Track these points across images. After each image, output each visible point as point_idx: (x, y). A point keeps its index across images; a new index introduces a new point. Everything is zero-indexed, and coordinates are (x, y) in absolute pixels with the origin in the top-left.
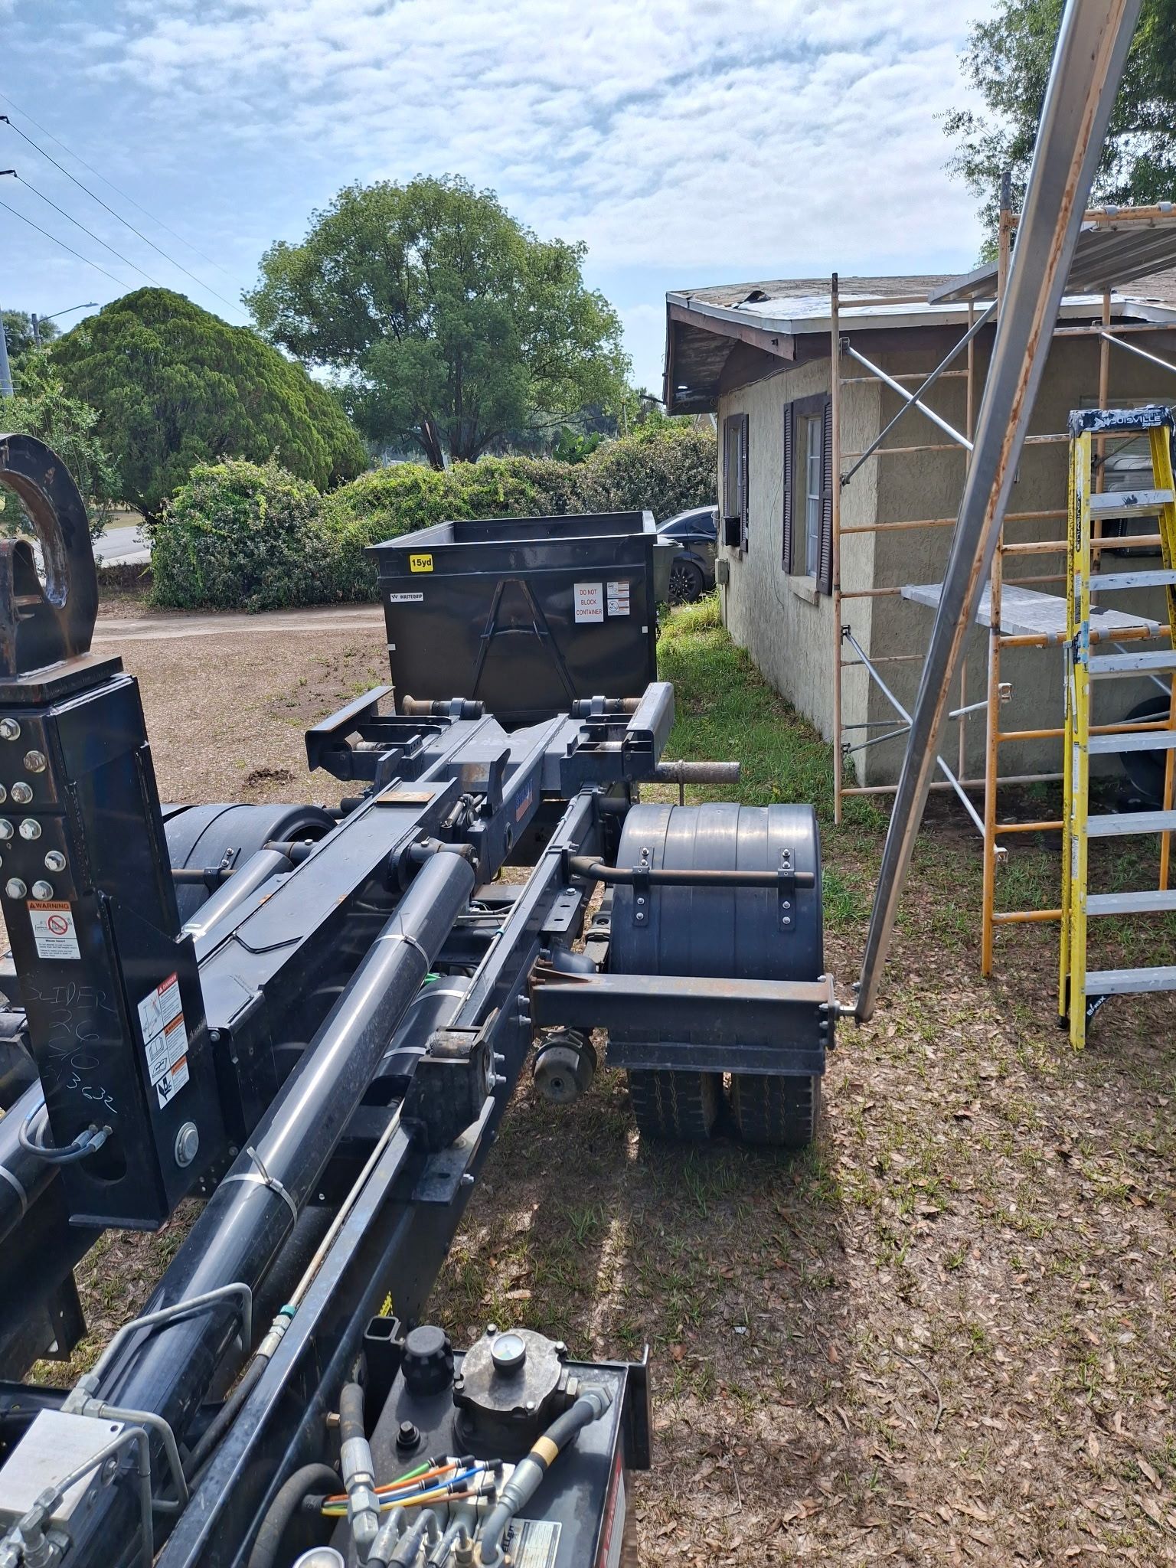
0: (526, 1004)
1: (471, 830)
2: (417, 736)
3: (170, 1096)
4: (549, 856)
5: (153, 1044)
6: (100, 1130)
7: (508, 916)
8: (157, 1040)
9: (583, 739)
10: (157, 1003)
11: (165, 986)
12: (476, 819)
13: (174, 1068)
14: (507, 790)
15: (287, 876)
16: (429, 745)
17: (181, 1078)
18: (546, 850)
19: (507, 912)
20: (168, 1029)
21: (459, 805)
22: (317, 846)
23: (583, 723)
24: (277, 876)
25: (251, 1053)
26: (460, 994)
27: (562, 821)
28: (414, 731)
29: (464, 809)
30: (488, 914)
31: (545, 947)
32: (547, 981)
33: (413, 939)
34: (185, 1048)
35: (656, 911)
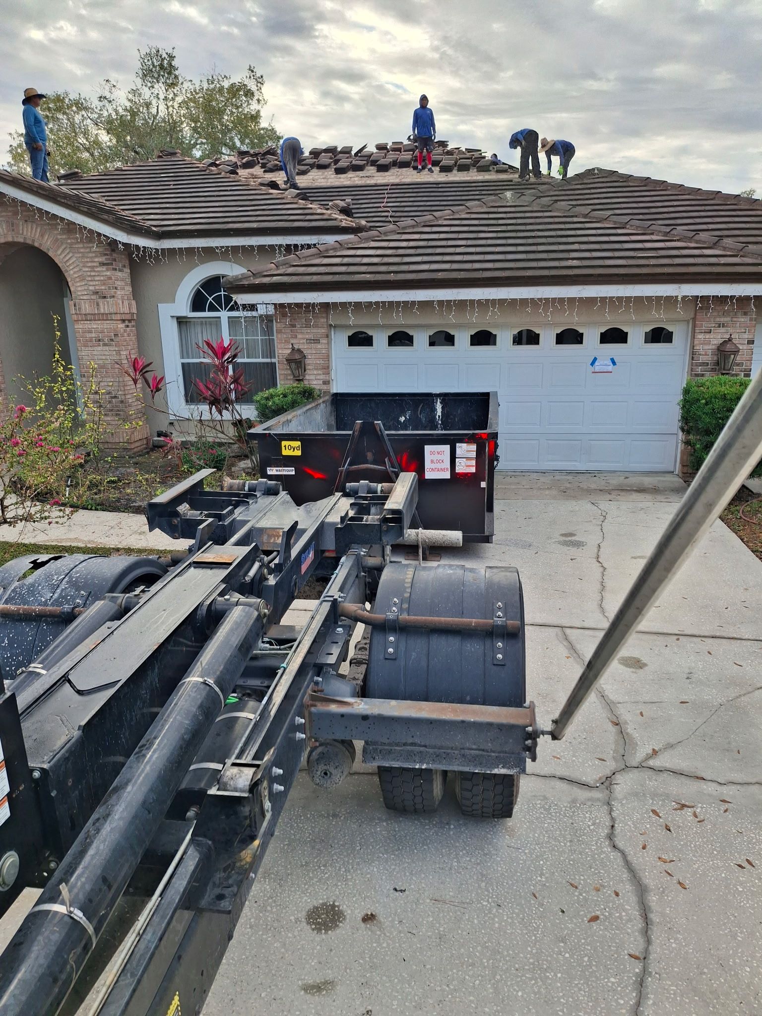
0: (303, 724)
1: (265, 583)
2: (230, 508)
4: (324, 603)
7: (291, 652)
9: (351, 513)
12: (270, 574)
14: (294, 552)
15: (117, 623)
16: (239, 514)
17: (3, 814)
18: (322, 598)
19: (290, 649)
21: (257, 565)
23: (352, 501)
24: (109, 624)
25: (70, 784)
26: (251, 716)
27: (335, 575)
28: (229, 503)
29: (260, 567)
30: (276, 649)
31: (318, 676)
32: (319, 704)
33: (211, 681)
34: (7, 789)
35: (402, 647)
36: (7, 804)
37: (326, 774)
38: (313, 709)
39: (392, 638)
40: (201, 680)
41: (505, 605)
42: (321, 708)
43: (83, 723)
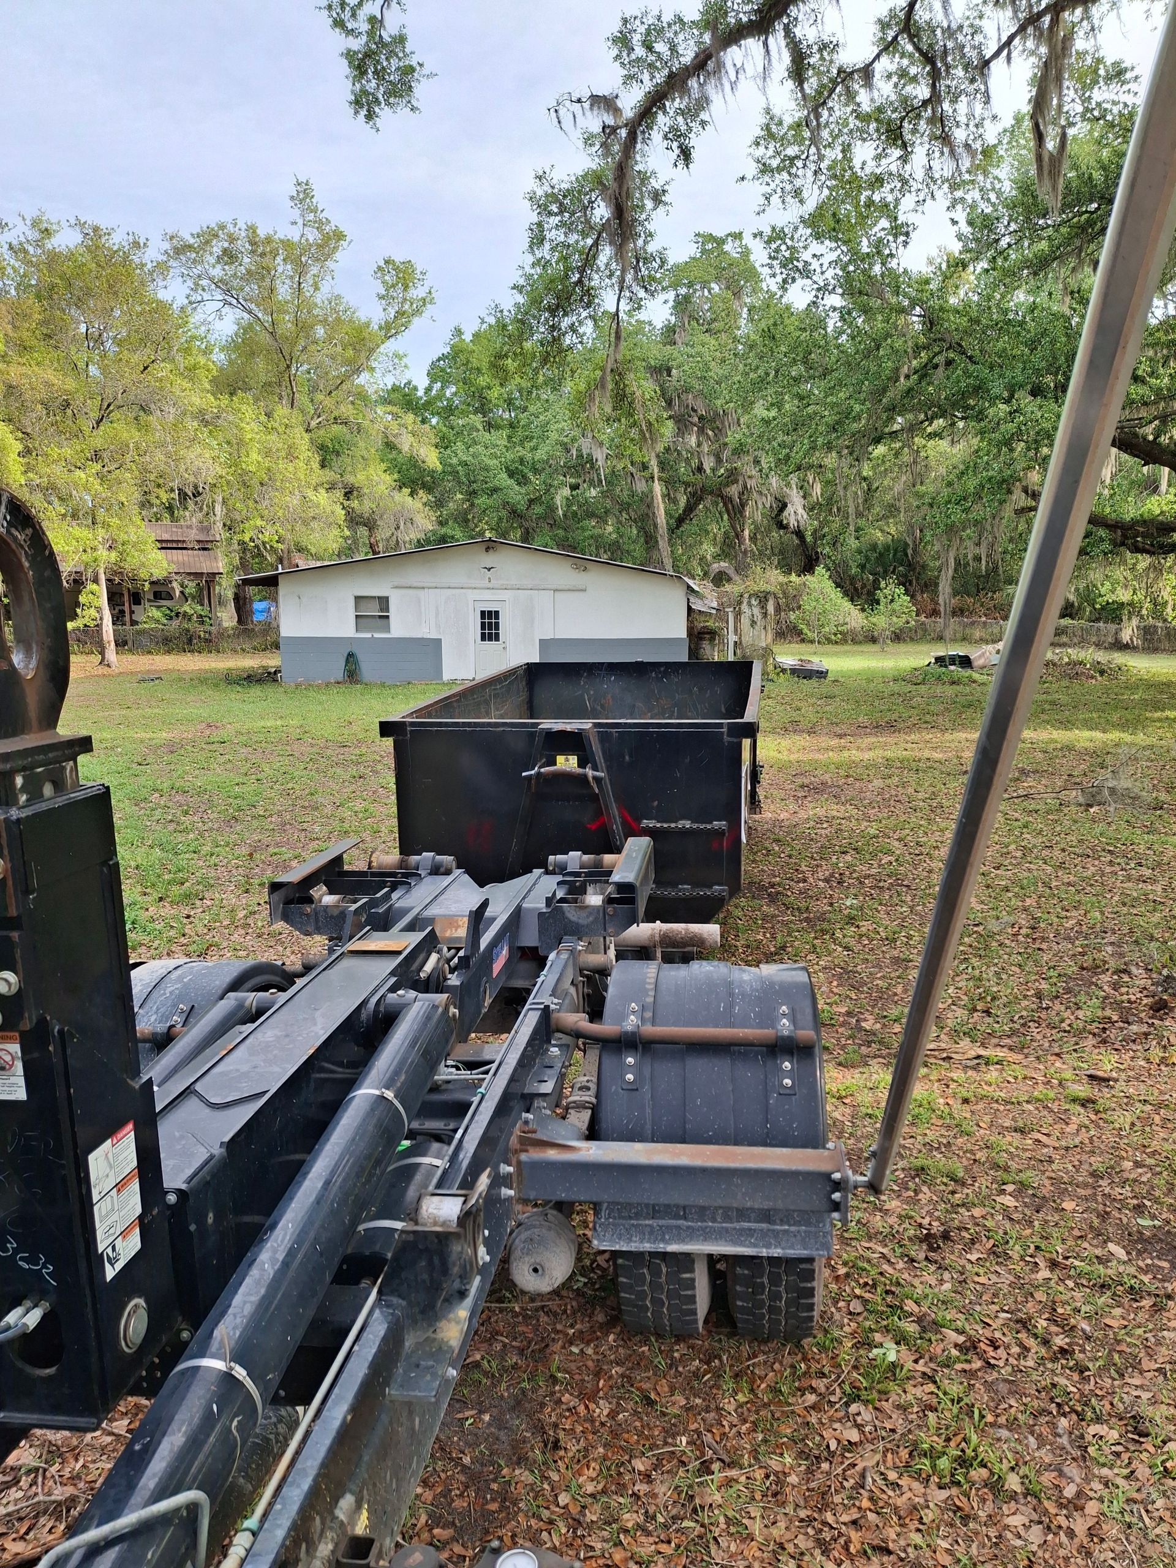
0: (510, 1175)
1: (447, 981)
2: (386, 890)
3: (119, 1266)
4: (530, 1012)
5: (102, 1204)
6: (36, 1306)
7: (488, 1077)
8: (108, 1198)
9: (560, 894)
10: (110, 1155)
11: (119, 1136)
12: (452, 972)
13: (124, 1234)
14: (484, 942)
15: (250, 1027)
16: (399, 899)
17: (131, 1245)
18: (527, 1007)
19: (487, 1072)
20: (120, 1186)
21: (434, 957)
22: (283, 997)
23: (560, 878)
24: (238, 1027)
25: (210, 1220)
26: (438, 1162)
27: (542, 979)
28: (383, 885)
29: (439, 960)
30: (465, 1074)
31: (528, 1111)
32: (531, 1149)
33: (389, 1095)
34: (139, 1210)
35: (647, 1071)
36: (137, 1230)
37: (536, 1270)
38: (524, 1157)
39: (630, 1060)
40: (377, 1092)
41: (793, 1010)
42: (535, 1155)
43: (227, 1139)
